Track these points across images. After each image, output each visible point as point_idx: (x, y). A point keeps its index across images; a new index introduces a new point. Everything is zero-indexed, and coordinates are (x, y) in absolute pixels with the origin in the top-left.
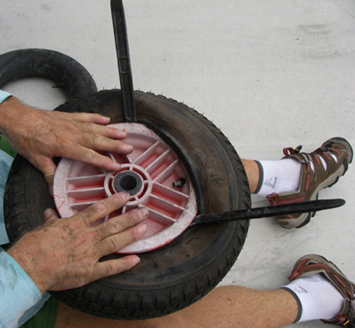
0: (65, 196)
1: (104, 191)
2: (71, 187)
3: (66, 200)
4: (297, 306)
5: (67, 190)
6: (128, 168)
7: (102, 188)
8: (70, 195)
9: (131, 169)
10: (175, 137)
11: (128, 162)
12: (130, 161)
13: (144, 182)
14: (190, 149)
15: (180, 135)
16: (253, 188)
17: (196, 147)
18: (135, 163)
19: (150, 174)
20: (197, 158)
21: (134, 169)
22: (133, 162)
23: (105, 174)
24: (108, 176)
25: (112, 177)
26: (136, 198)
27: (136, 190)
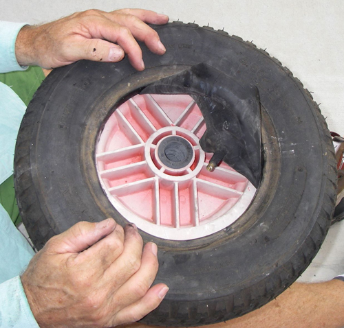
7: (143, 163)
9: (174, 134)
11: (168, 125)
12: (171, 123)
22: (175, 124)
23: (143, 144)
24: (148, 146)
25: (154, 146)
26: (189, 170)
27: (187, 161)
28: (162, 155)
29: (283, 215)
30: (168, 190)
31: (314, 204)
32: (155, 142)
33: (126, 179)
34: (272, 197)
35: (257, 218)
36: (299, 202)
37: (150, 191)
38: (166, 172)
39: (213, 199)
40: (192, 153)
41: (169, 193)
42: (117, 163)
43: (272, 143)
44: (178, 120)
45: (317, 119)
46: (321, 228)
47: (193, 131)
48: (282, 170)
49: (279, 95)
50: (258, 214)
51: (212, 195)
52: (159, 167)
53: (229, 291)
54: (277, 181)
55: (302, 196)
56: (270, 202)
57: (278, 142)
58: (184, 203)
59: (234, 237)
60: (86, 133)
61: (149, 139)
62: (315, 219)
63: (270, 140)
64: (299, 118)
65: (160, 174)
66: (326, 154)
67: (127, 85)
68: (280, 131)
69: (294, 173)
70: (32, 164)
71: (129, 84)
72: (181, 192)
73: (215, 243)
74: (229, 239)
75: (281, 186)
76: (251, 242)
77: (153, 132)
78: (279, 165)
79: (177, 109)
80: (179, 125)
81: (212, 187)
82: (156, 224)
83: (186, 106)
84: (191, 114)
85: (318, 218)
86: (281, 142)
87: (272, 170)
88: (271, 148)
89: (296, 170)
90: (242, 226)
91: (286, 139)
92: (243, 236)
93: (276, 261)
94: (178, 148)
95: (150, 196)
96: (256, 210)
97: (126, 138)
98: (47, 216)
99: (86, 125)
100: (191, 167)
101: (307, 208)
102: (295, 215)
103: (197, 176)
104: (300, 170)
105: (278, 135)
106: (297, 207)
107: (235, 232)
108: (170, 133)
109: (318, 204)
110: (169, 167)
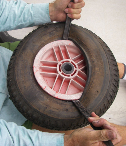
0: (39, 68)
1: (56, 69)
2: (41, 64)
3: (39, 70)
5: (40, 65)
6: (69, 61)
7: (56, 68)
8: (40, 68)
9: (70, 62)
10: (85, 50)
11: (69, 59)
13: (75, 69)
14: (91, 56)
15: (87, 50)
16: (121, 76)
17: (94, 56)
18: (72, 60)
19: (78, 66)
20: (93, 62)
21: (72, 62)
23: (58, 62)
28: (63, 67)
32: (62, 63)
44: (73, 58)
47: (77, 63)
52: (60, 71)
77: (63, 59)
110: (64, 72)
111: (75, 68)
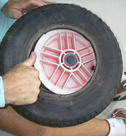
4: (108, 132)
5: (41, 51)
7: (58, 57)
9: (74, 53)
11: (74, 49)
12: (76, 49)
22: (77, 50)
23: (62, 50)
24: (63, 52)
25: (65, 54)
26: (72, 69)
27: (73, 65)
28: (66, 58)
29: (81, 104)
30: (61, 71)
31: (94, 107)
32: (66, 53)
33: (49, 59)
34: (82, 95)
35: (72, 99)
36: (90, 103)
37: (55, 68)
38: (64, 65)
39: (74, 82)
40: (76, 64)
41: (61, 72)
42: (50, 52)
43: (96, 77)
44: (79, 50)
45: (118, 79)
46: (91, 116)
47: (81, 56)
48: (92, 89)
49: (111, 62)
50: (74, 98)
51: (75, 81)
52: (62, 62)
53: (43, 117)
54: (88, 91)
55: (92, 102)
56: (80, 96)
57: (98, 78)
58: (64, 78)
59: (59, 100)
60: (37, 34)
61: (65, 50)
62: (91, 112)
63: (97, 75)
64: (111, 75)
65: (61, 64)
66: (112, 93)
67: (63, 25)
68: (102, 75)
69: (96, 92)
70: (10, 35)
71: (64, 25)
72: (65, 74)
73: (52, 98)
74: (57, 100)
75: (88, 94)
76: (63, 106)
77: (68, 49)
78: (93, 86)
79: (81, 45)
80: (78, 51)
81: (76, 79)
82: (49, 80)
83: (85, 46)
84: (85, 50)
85: (92, 112)
86: (99, 78)
87: (89, 86)
88: (95, 78)
89: (97, 91)
90: (66, 98)
91: (102, 79)
92: (63, 102)
93: (67, 117)
94: (73, 59)
95: (54, 70)
96: (74, 96)
97: (58, 45)
98: (4, 57)
99: (38, 31)
100: (73, 68)
101: (90, 107)
102: (85, 107)
103: (73, 72)
104: (98, 93)
105: (100, 75)
106: (88, 104)
107: (61, 98)
108: (73, 52)
109: (95, 108)
110: (66, 64)
111: (78, 61)
